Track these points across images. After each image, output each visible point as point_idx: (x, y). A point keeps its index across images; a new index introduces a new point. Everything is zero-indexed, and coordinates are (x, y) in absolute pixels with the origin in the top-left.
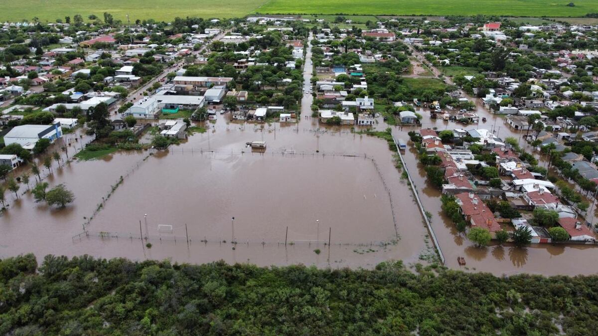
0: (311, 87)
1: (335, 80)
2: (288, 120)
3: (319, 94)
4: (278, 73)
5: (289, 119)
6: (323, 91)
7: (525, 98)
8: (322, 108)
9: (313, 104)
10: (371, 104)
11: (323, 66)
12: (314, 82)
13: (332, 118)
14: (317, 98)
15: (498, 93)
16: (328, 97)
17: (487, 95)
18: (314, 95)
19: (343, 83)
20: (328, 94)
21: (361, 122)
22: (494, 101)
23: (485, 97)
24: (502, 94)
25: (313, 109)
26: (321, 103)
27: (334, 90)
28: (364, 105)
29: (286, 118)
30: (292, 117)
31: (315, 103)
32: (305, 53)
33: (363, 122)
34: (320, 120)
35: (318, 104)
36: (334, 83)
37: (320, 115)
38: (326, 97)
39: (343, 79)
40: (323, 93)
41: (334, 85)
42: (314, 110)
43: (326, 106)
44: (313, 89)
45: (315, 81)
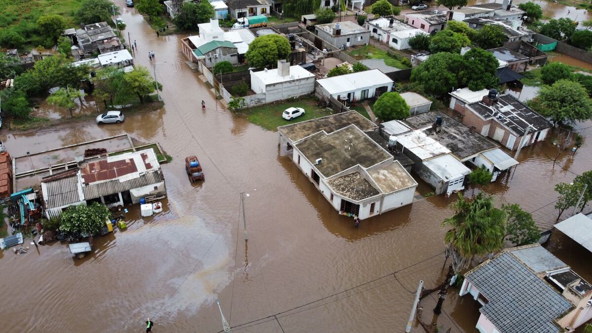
7: (312, 16)
15: (237, 11)
17: (201, 26)
22: (229, 49)
23: (196, 31)
24: (246, 10)
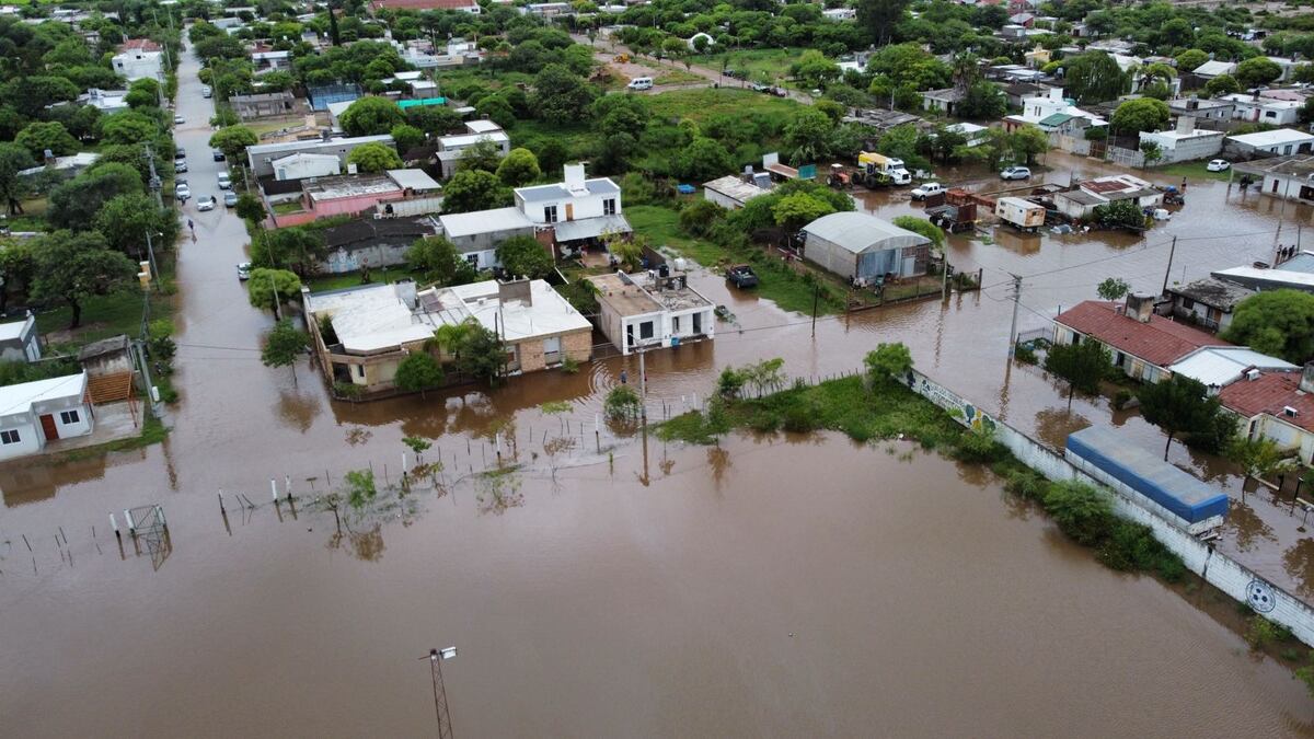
0: (224, 175)
1: (336, 130)
2: (65, 430)
3: (275, 205)
4: (23, 134)
5: (71, 417)
6: (295, 185)
8: (324, 282)
9: (255, 264)
10: (609, 205)
11: (261, 91)
12: (232, 151)
13: (429, 345)
14: (267, 223)
16: (335, 210)
18: (249, 211)
19: (388, 137)
20: (329, 194)
21: (637, 334)
22: (1083, 120)
25: (264, 301)
26: (310, 246)
27: (352, 169)
28: (570, 219)
29: (47, 422)
30: (98, 394)
31: (267, 254)
32: (171, 64)
33: (647, 329)
34: (341, 372)
35: (292, 258)
36: (339, 141)
37: (330, 337)
38: (321, 210)
39: (380, 119)
40: (295, 196)
41: (342, 150)
42: (278, 302)
43: (342, 261)
44: (237, 181)
45: (242, 148)
